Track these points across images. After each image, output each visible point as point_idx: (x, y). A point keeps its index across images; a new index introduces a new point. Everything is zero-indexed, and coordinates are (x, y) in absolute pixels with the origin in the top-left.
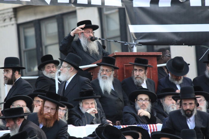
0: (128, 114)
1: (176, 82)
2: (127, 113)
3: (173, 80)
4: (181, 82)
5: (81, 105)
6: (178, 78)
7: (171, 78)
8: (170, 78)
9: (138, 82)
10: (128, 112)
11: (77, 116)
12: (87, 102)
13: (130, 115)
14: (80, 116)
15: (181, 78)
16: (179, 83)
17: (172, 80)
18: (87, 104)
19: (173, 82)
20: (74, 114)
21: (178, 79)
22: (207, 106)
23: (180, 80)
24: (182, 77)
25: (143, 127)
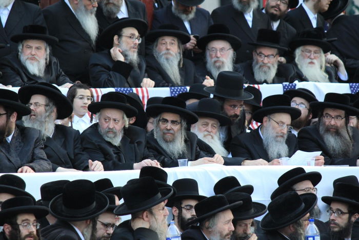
0: (99, 67)
1: (183, 17)
2: (97, 65)
3: (179, 13)
4: (192, 16)
5: (20, 48)
6: (187, 9)
7: (176, 9)
8: (173, 9)
9: (110, 10)
10: (98, 63)
11: (13, 68)
12: (29, 44)
13: (103, 69)
14: (18, 70)
15: (192, 9)
16: (189, 19)
17: (177, 11)
18: (29, 48)
19: (179, 15)
20: (8, 66)
21: (186, 12)
22: (234, 60)
23: (190, 12)
24: (194, 8)
25: (126, 91)
